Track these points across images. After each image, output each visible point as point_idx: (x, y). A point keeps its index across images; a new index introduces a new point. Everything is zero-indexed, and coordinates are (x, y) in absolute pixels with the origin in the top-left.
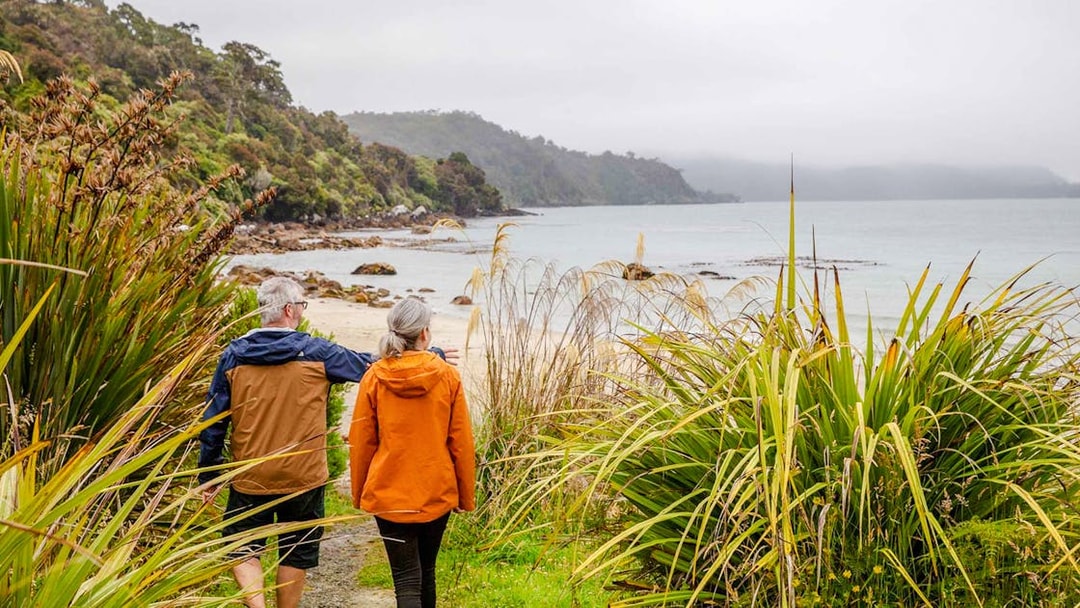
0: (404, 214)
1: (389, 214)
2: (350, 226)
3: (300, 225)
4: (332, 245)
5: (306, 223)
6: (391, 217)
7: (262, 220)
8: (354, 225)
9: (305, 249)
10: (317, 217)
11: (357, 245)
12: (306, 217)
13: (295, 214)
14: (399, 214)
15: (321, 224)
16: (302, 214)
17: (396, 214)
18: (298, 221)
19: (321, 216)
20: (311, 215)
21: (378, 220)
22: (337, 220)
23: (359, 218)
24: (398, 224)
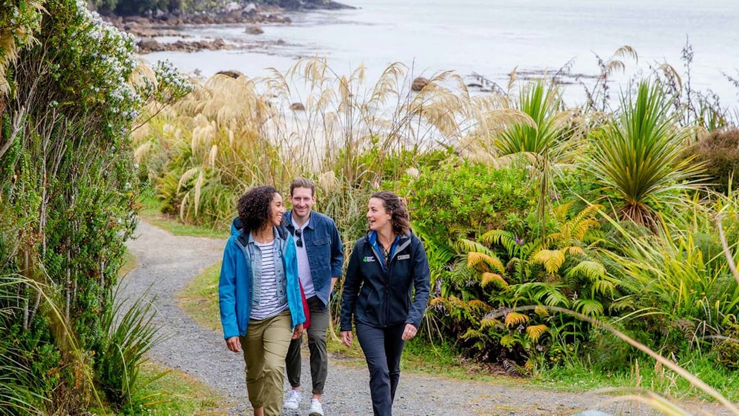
0: (236, 10)
1: (223, 10)
2: (189, 21)
3: (146, 20)
4: (185, 47)
5: (151, 17)
6: (225, 13)
7: (112, 14)
8: (192, 20)
9: (163, 50)
10: (160, 13)
11: (205, 47)
12: (151, 12)
13: (141, 9)
14: (232, 11)
15: (164, 19)
16: (147, 9)
17: (230, 10)
18: (143, 15)
19: (164, 11)
20: (154, 10)
21: (213, 15)
22: (177, 15)
23: (196, 13)
24: (231, 19)
